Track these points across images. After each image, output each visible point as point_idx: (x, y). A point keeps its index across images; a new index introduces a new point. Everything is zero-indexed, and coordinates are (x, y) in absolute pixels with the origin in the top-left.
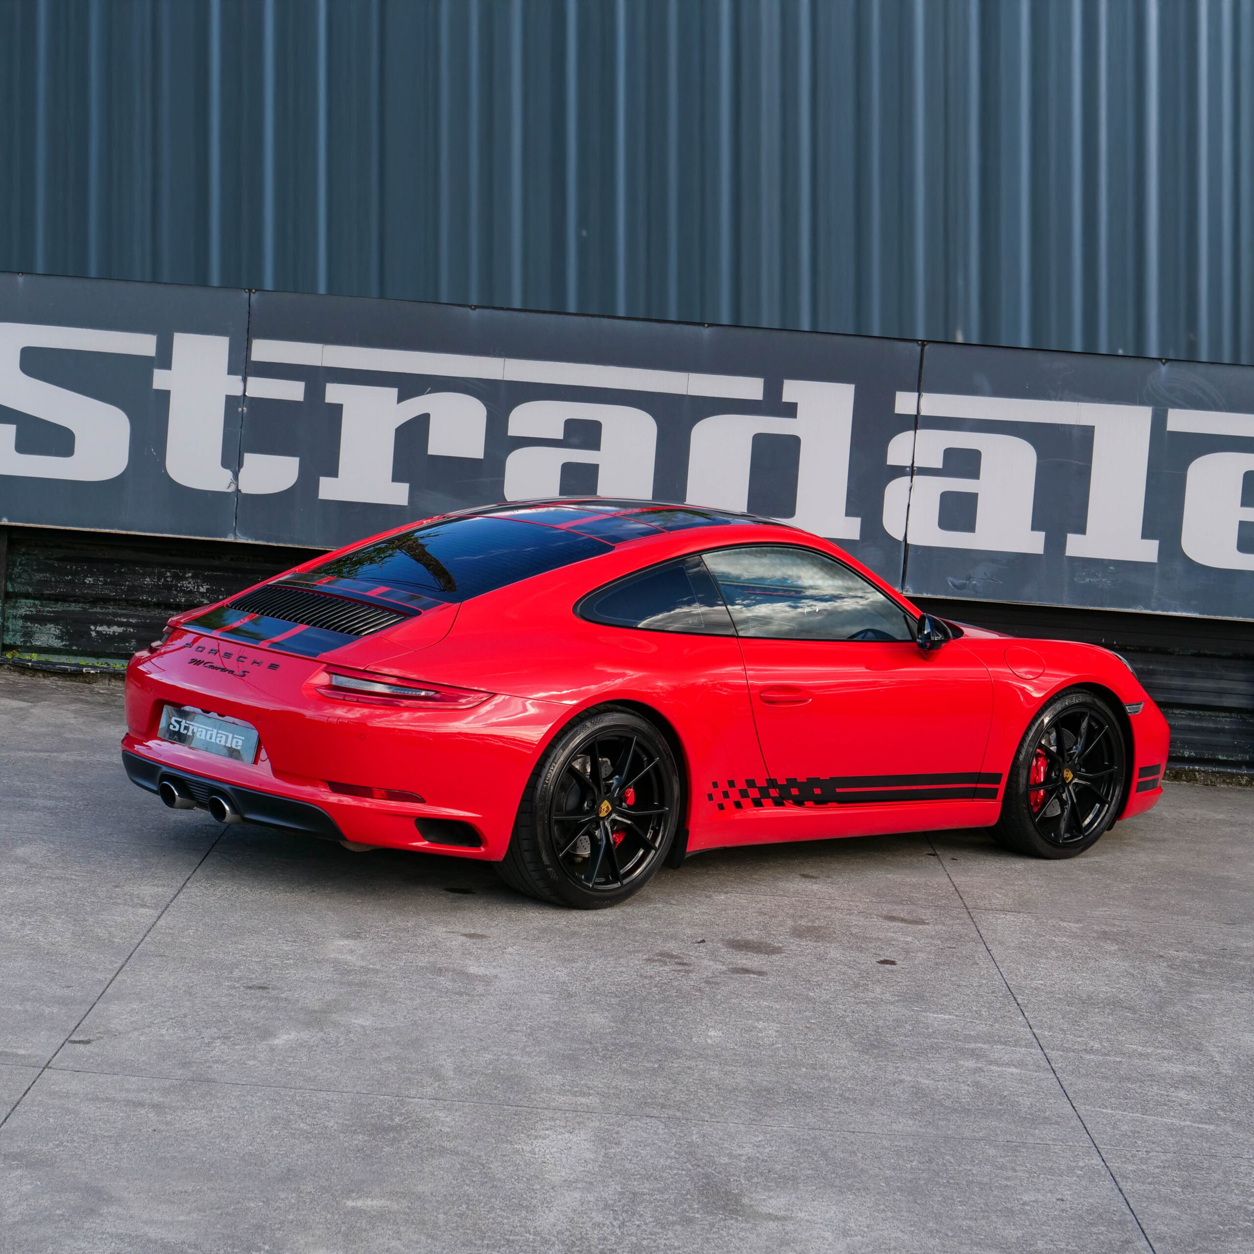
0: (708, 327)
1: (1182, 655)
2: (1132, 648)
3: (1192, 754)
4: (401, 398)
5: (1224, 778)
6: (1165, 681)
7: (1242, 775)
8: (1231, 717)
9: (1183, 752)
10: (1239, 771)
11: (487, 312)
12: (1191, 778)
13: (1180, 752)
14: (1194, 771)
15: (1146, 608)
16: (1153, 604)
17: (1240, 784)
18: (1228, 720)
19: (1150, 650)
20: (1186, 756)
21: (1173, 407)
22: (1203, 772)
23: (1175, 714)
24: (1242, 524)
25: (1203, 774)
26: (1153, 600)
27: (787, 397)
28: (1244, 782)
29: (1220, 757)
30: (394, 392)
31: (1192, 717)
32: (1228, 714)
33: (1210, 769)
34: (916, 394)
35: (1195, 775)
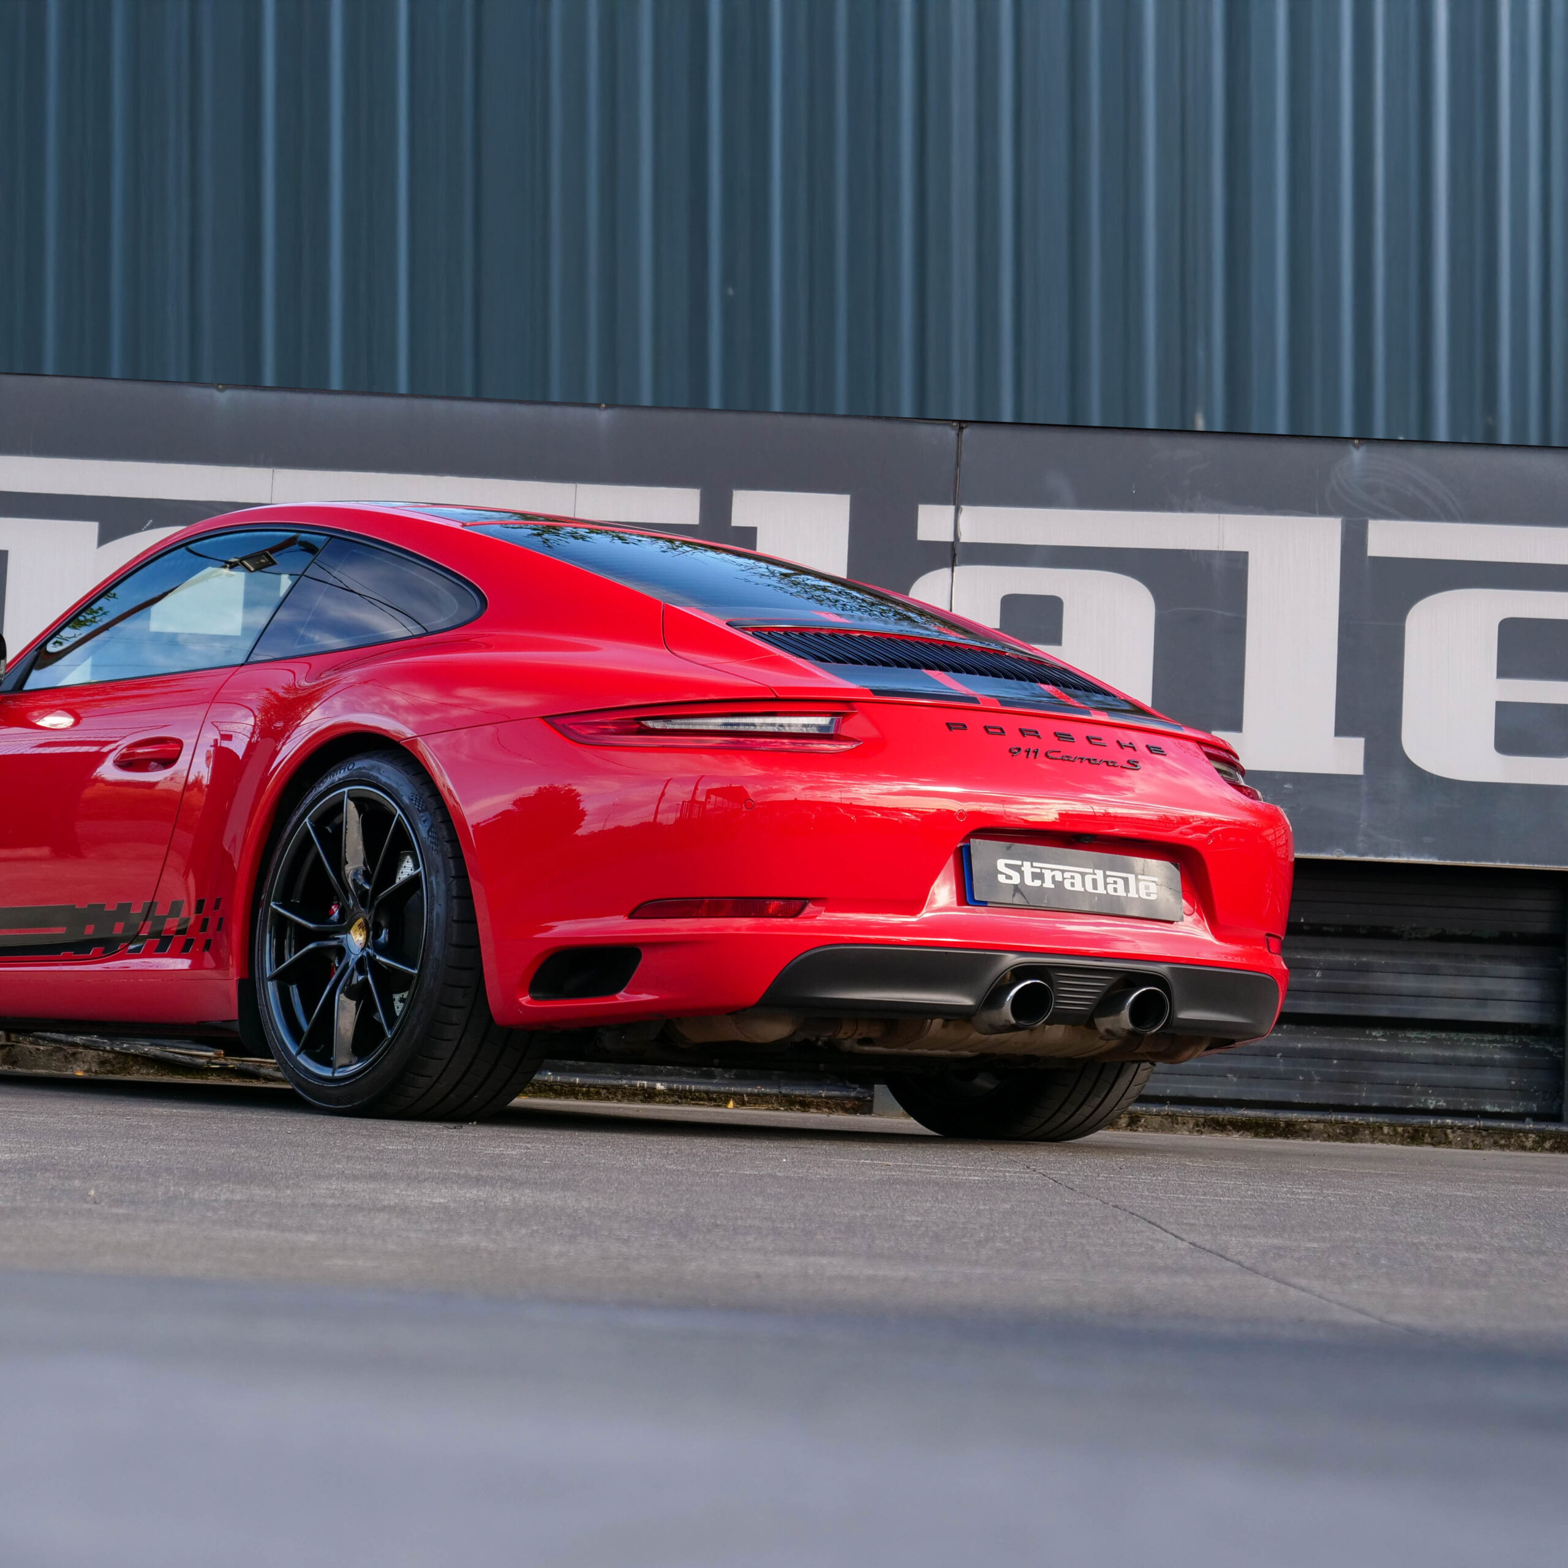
0: (606, 408)
1: (1417, 939)
2: (1332, 929)
3: (1441, 1103)
4: (104, 538)
5: (1496, 1137)
6: (1389, 982)
7: (1526, 1132)
8: (1503, 1041)
9: (1426, 1100)
10: (1520, 1126)
11: (244, 395)
12: (1439, 1138)
13: (1420, 1102)
14: (1443, 1127)
15: (1348, 852)
16: (1361, 845)
17: (1523, 1148)
18: (1499, 1045)
19: (1362, 931)
20: (1431, 1107)
21: (1375, 518)
22: (1460, 1128)
23: (1409, 1038)
24: (1501, 707)
25: (1459, 1132)
26: (1360, 838)
27: (739, 519)
28: (1529, 1144)
29: (1489, 1108)
30: (91, 529)
31: (1438, 1043)
32: (1498, 1037)
33: (1472, 1123)
34: (951, 509)
35: (1446, 1135)
